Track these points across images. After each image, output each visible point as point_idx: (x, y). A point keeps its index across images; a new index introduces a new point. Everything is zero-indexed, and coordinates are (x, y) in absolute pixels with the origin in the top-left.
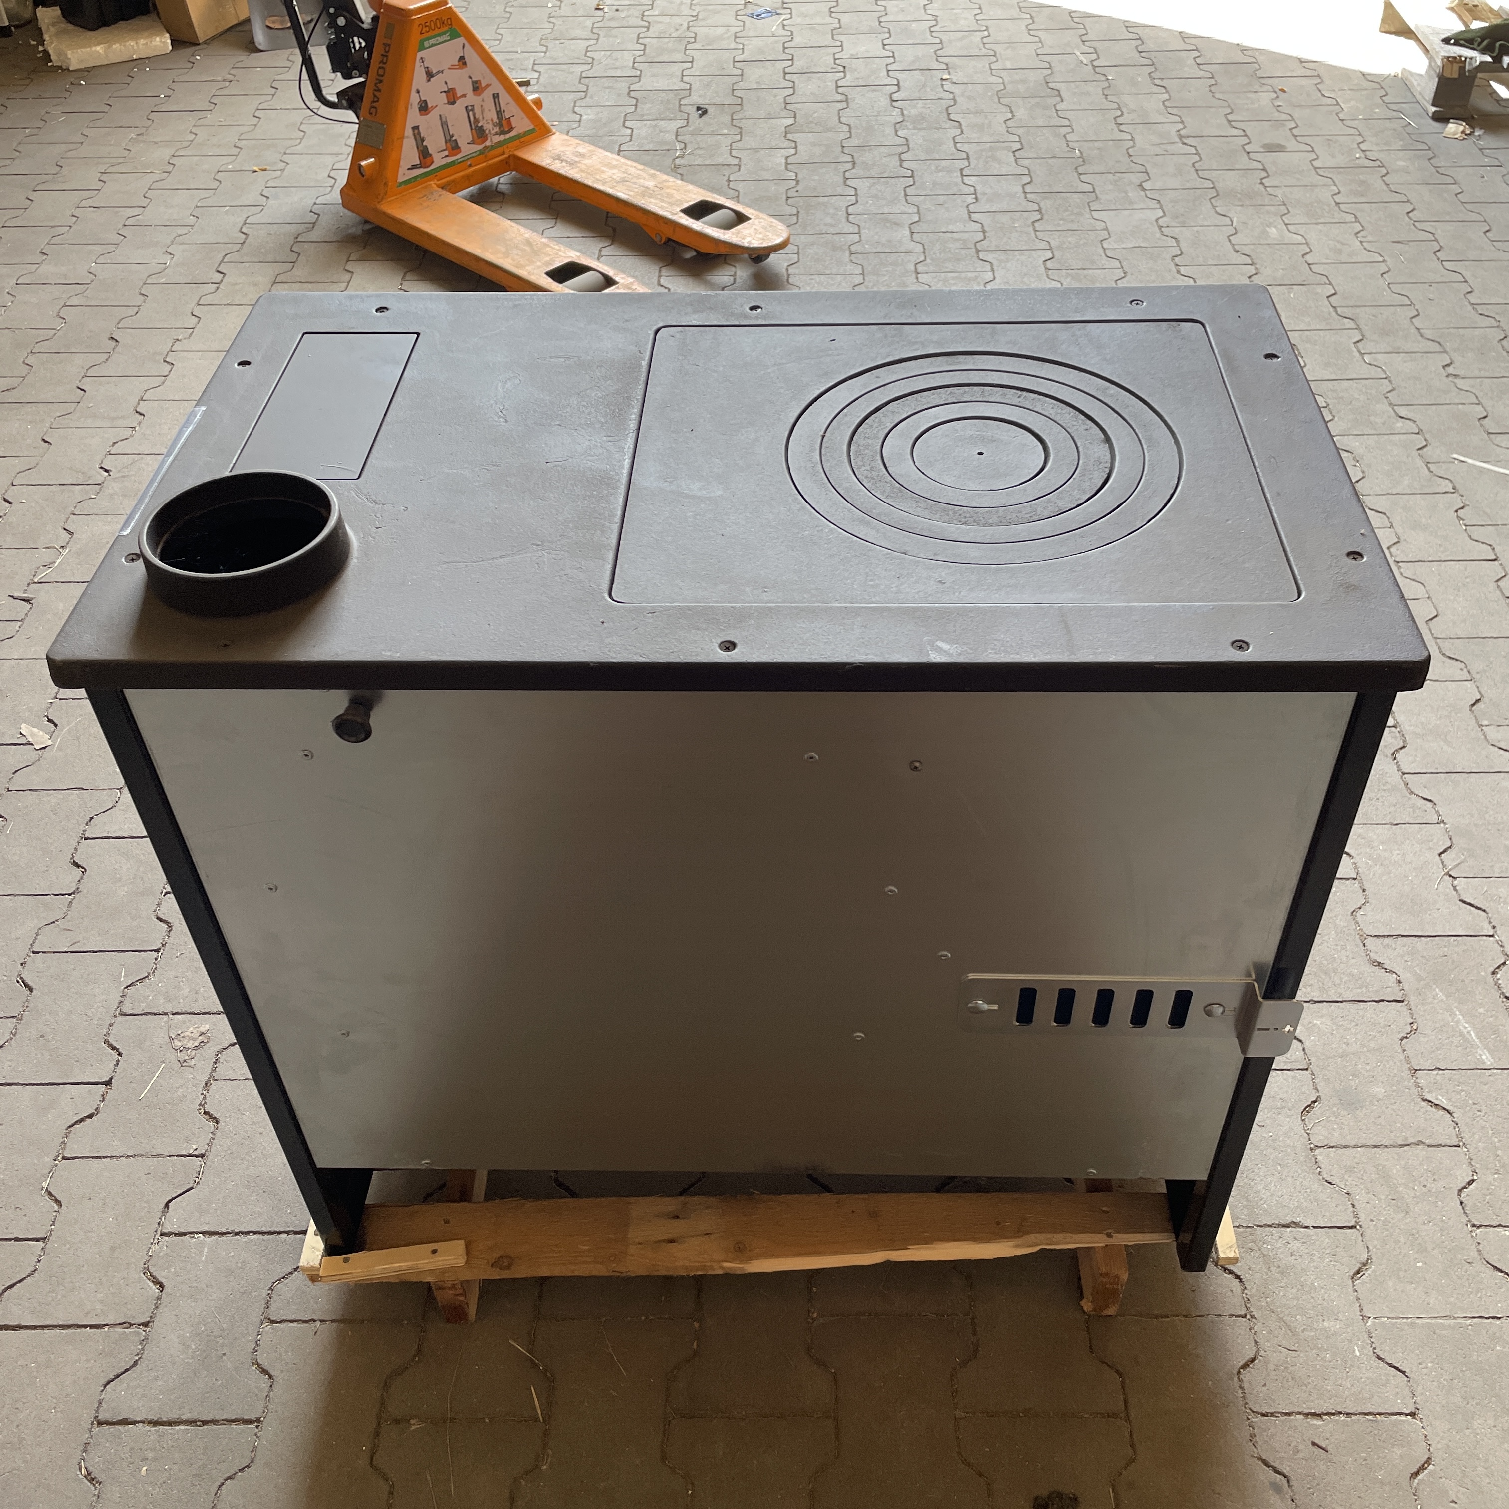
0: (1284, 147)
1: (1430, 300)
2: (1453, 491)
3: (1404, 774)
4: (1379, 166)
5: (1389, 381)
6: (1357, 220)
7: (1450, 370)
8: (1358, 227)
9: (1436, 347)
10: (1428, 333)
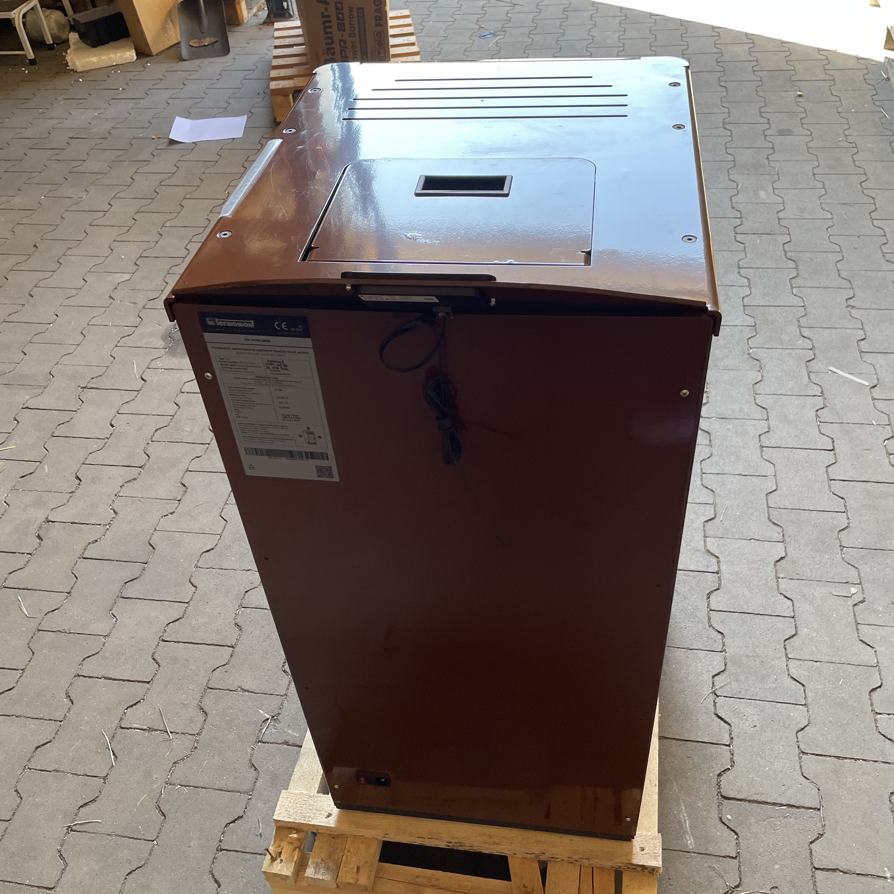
0: (792, 132)
1: (855, 248)
2: (821, 395)
3: (711, 610)
4: (853, 147)
5: (805, 309)
6: (824, 187)
7: (851, 302)
8: (823, 192)
9: (846, 284)
10: (844, 274)
